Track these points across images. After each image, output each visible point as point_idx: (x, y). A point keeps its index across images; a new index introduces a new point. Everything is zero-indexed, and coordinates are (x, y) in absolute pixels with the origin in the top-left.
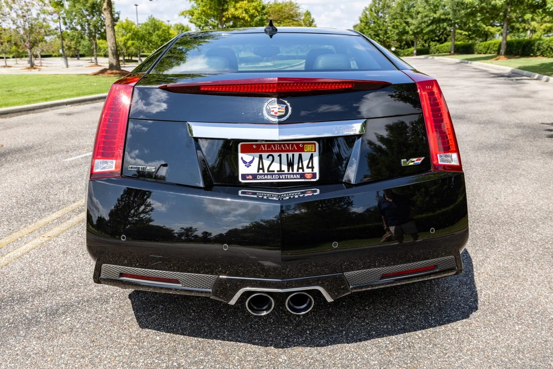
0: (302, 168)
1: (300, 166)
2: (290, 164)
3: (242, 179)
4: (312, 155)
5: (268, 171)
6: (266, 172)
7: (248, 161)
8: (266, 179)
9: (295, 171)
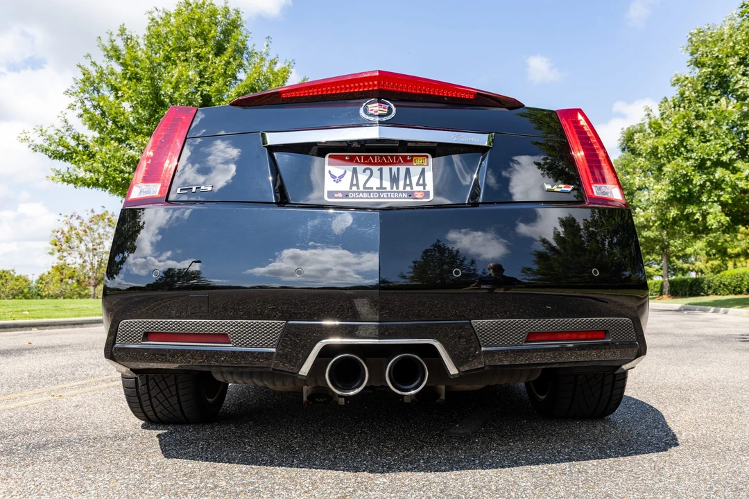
0: (411, 185)
1: (408, 182)
2: (394, 180)
3: (329, 197)
4: (423, 170)
5: (364, 187)
6: (361, 189)
7: (337, 176)
8: (361, 198)
9: (401, 188)
